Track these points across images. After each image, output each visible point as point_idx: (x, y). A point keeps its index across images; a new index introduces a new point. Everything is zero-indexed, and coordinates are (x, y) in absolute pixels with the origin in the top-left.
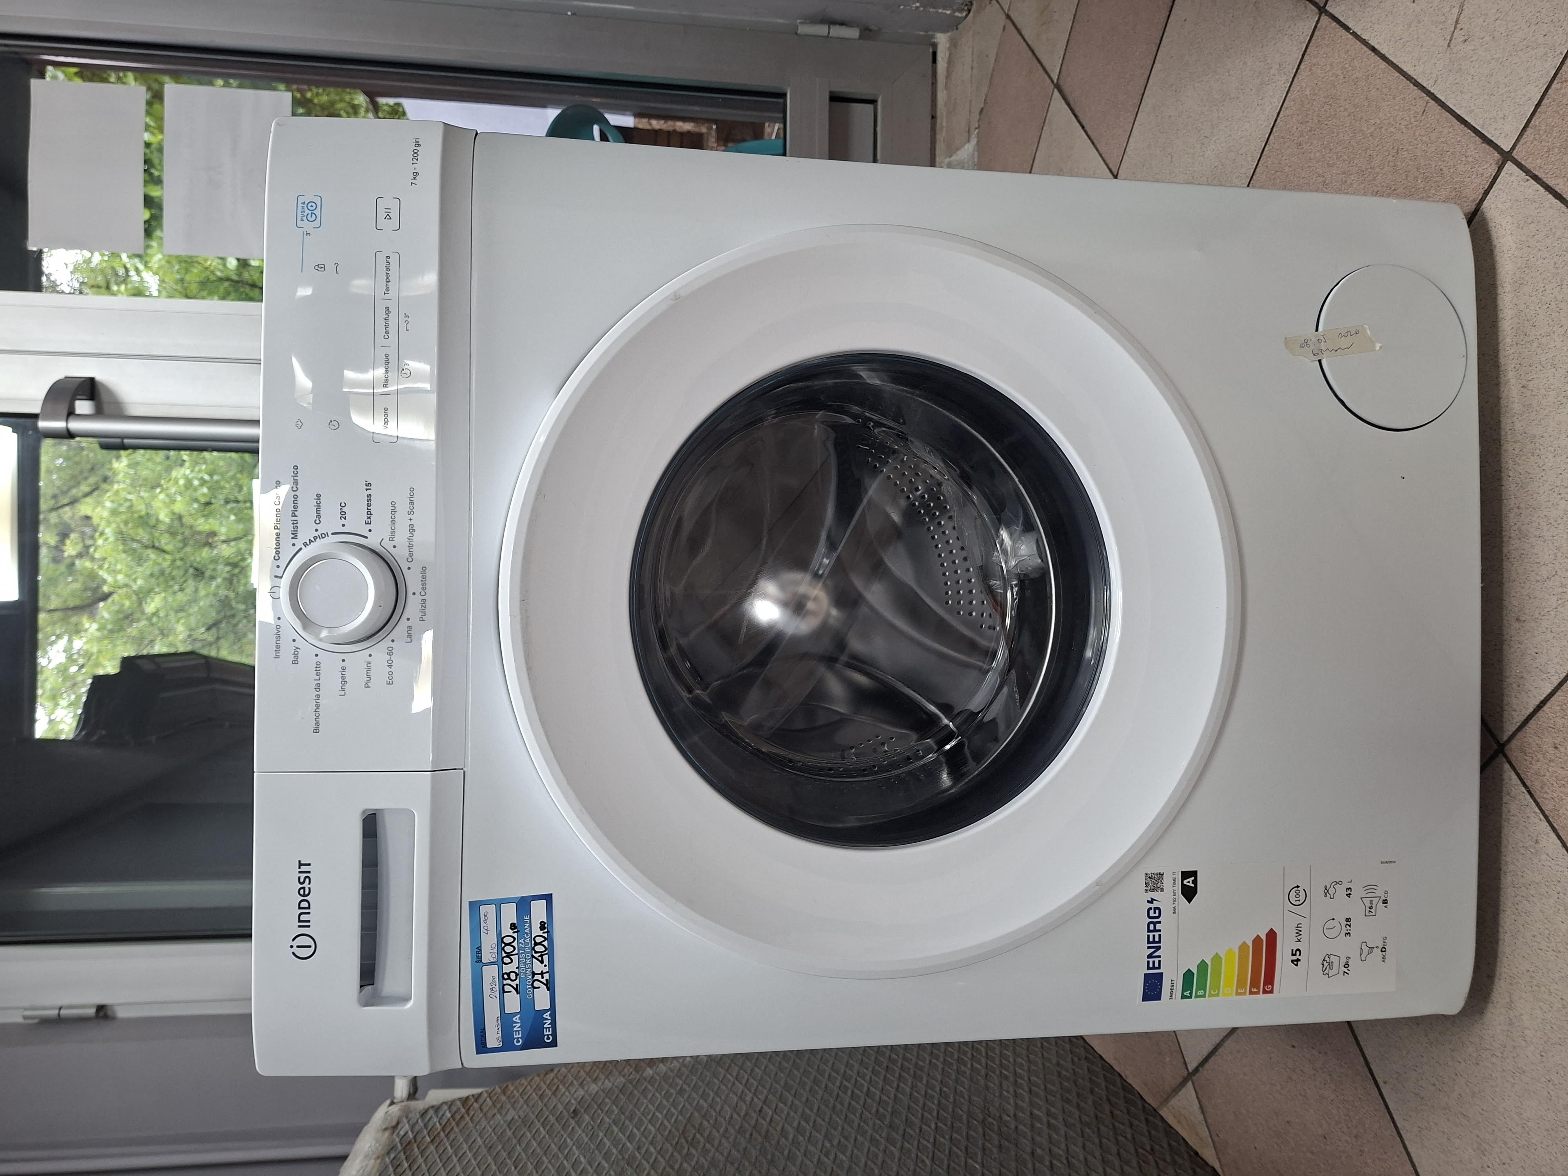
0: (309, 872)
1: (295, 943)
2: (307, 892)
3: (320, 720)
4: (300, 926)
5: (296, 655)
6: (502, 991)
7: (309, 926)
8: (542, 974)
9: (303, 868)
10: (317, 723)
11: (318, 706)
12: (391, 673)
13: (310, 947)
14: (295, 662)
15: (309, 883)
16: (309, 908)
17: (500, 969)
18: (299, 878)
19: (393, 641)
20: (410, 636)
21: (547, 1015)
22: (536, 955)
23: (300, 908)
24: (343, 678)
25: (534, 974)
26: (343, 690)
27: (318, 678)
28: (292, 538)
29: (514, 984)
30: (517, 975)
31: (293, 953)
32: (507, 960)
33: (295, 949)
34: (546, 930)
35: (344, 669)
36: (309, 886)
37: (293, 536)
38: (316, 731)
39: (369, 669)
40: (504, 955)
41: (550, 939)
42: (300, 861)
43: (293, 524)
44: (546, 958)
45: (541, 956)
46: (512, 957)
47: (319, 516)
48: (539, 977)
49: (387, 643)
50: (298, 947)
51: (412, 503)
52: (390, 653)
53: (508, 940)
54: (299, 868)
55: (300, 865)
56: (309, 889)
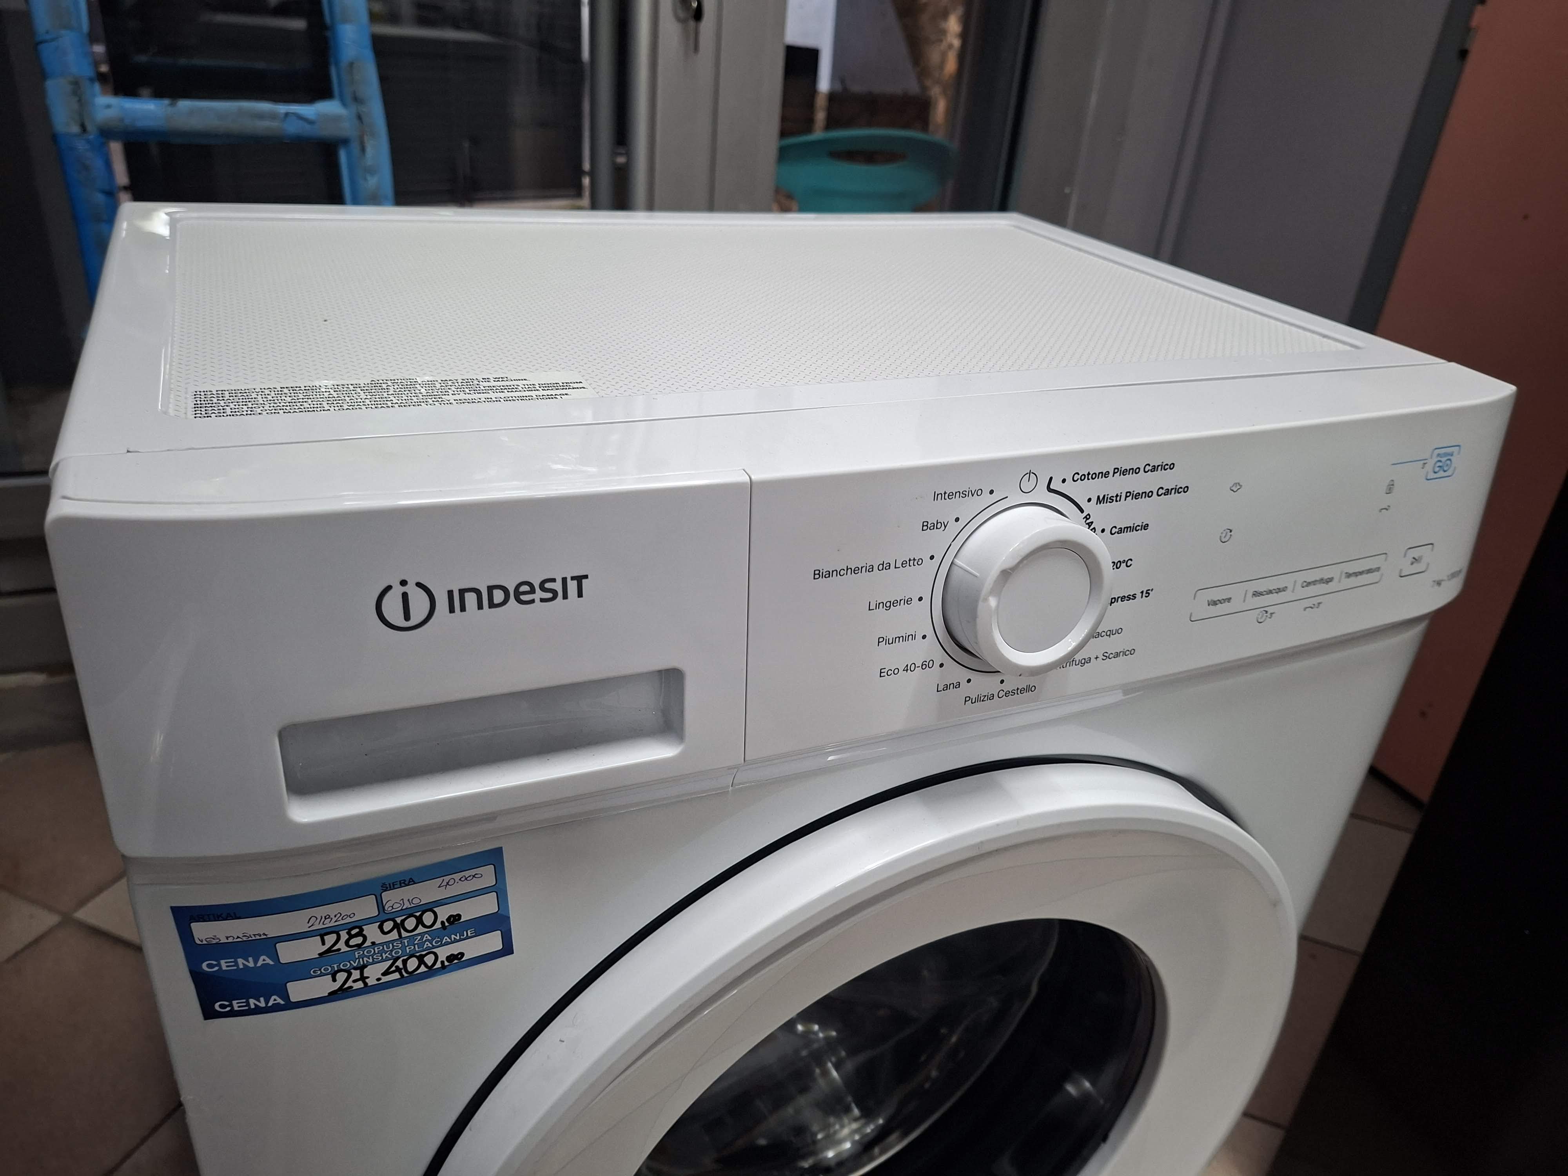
0: (565, 597)
1: (412, 589)
2: (524, 598)
3: (834, 578)
4: (450, 593)
5: (934, 526)
6: (323, 932)
7: (452, 610)
8: (363, 978)
9: (572, 586)
10: (829, 574)
11: (856, 571)
12: (896, 672)
13: (407, 617)
14: (925, 526)
15: (542, 600)
16: (492, 605)
17: (369, 921)
18: (554, 580)
19: (941, 665)
20: (947, 687)
21: (275, 999)
22: (399, 963)
23: (490, 589)
24: (895, 603)
25: (362, 968)
26: (877, 606)
27: (899, 564)
28: (1099, 497)
29: (341, 945)
30: (359, 946)
31: (389, 588)
32: (388, 926)
33: (397, 590)
34: (446, 963)
35: (908, 601)
36: (537, 600)
37: (1101, 498)
38: (818, 574)
39: (905, 638)
40: (399, 920)
41: (432, 972)
42: (586, 577)
43: (1117, 496)
44: (396, 976)
45: (398, 970)
46: (395, 931)
47: (1121, 531)
48: (356, 974)
49: (939, 656)
50: (405, 596)
51: (1117, 655)
52: (925, 665)
53: (428, 918)
54: (573, 578)
55: (579, 579)
56: (533, 601)
